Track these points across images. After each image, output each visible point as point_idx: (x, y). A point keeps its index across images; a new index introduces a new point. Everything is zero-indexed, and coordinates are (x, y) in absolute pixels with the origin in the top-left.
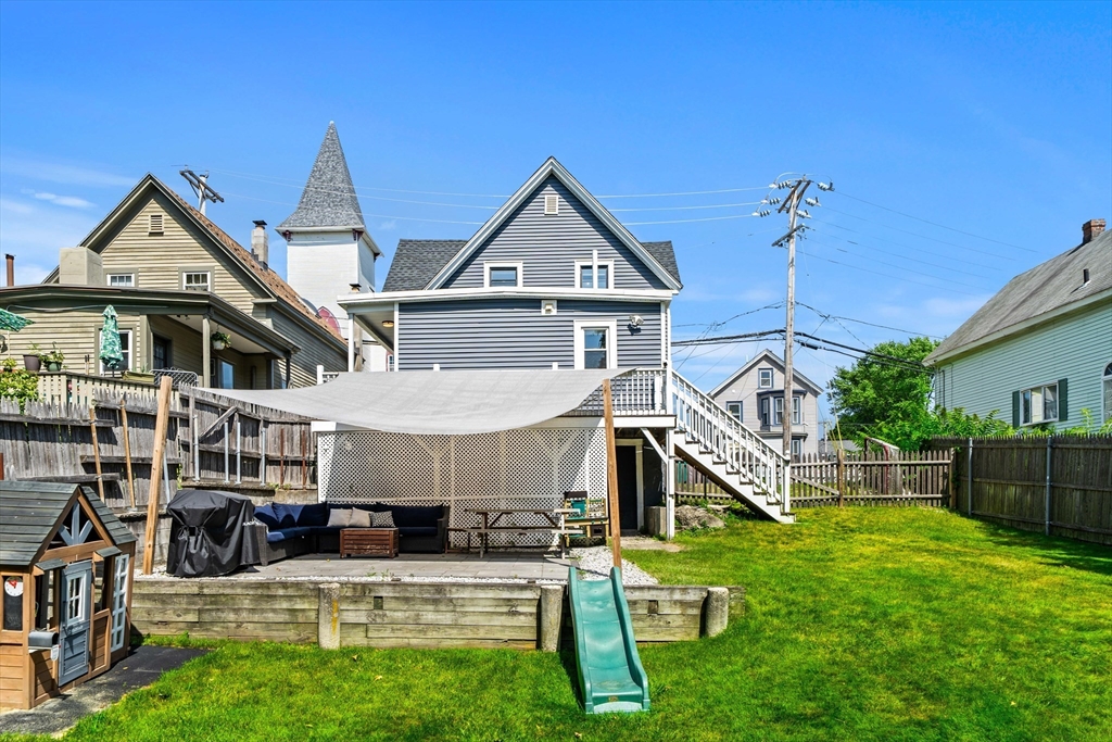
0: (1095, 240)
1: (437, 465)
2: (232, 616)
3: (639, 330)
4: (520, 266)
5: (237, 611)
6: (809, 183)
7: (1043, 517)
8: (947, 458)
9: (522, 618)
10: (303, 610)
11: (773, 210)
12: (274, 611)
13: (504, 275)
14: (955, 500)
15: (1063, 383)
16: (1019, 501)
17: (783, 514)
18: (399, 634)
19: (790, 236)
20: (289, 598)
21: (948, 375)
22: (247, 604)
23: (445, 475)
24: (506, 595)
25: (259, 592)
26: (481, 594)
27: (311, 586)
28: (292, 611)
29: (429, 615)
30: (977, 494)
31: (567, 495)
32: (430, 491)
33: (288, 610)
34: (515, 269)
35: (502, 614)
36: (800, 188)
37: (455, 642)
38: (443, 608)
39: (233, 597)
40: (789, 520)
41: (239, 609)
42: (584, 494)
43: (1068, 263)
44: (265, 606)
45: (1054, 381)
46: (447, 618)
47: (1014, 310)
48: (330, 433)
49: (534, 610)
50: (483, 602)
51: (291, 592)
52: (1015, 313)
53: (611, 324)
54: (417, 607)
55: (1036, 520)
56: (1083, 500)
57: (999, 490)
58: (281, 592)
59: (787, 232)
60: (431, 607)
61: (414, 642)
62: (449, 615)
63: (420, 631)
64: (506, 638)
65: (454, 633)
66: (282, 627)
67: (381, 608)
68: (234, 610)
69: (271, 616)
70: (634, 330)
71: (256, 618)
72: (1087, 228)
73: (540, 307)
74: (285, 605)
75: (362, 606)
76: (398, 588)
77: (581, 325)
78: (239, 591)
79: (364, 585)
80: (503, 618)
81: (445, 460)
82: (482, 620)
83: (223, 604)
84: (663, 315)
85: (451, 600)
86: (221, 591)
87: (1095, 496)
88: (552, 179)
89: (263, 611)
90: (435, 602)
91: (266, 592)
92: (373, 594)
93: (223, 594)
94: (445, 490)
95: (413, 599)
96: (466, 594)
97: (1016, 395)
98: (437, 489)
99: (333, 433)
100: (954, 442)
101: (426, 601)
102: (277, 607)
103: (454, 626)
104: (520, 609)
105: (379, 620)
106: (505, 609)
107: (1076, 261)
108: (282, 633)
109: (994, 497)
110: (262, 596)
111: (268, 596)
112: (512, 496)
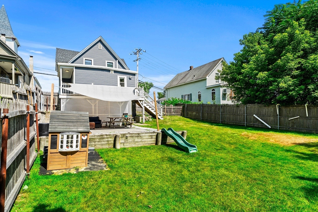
0: (192, 70)
1: (93, 107)
2: (93, 143)
3: (131, 79)
4: (93, 60)
5: (95, 142)
6: (141, 50)
7: (200, 117)
8: (181, 107)
9: (153, 139)
10: (110, 141)
11: (133, 54)
12: (104, 141)
13: (88, 62)
14: (183, 115)
15: (191, 94)
16: (195, 115)
17: (161, 118)
18: (130, 144)
19: (137, 60)
20: (107, 138)
21: (168, 91)
22: (97, 140)
23: (95, 110)
24: (151, 134)
25: (101, 137)
26: (146, 134)
27: (113, 135)
28: (108, 141)
29: (136, 140)
30: (187, 114)
31: (124, 114)
32: (92, 114)
33: (107, 141)
34: (91, 60)
35: (150, 138)
36: (140, 50)
37: (141, 145)
38: (139, 138)
39: (94, 139)
40: (162, 119)
41: (96, 141)
42: (127, 114)
43: (188, 73)
44: (102, 140)
45: (189, 94)
46: (140, 140)
47: (181, 80)
48: (64, 98)
49: (155, 137)
50: (146, 136)
51: (108, 137)
52: (181, 81)
53: (125, 77)
54: (134, 138)
55: (199, 118)
56: (207, 115)
57: (192, 113)
58: (106, 137)
59: (137, 59)
60: (137, 138)
61: (133, 146)
62: (140, 139)
63: (134, 143)
64: (150, 143)
65: (141, 143)
66: (105, 145)
67: (127, 139)
68: (94, 142)
69: (103, 143)
70: (130, 79)
71: (99, 143)
72: (191, 67)
73: (110, 72)
74: (106, 140)
75: (123, 139)
76: (131, 134)
77: (119, 76)
78: (96, 137)
79: (124, 134)
80: (150, 139)
81: (95, 106)
82: (146, 140)
83: (92, 140)
84: (136, 76)
85: (141, 136)
86: (91, 138)
87: (209, 114)
88: (100, 41)
89: (101, 141)
90: (138, 137)
91: (102, 137)
92: (126, 136)
93: (92, 138)
94: (95, 113)
95: (134, 136)
96: (144, 135)
97: (182, 96)
98: (93, 113)
99: (66, 98)
100: (182, 104)
101: (136, 137)
102: (105, 140)
103: (141, 141)
104: (153, 137)
105: (126, 142)
106: (150, 137)
107: (190, 73)
108: (105, 146)
109: (191, 114)
110: (101, 138)
111: (103, 138)
112: (111, 114)
